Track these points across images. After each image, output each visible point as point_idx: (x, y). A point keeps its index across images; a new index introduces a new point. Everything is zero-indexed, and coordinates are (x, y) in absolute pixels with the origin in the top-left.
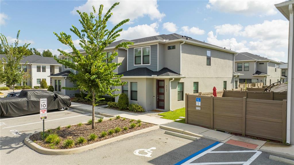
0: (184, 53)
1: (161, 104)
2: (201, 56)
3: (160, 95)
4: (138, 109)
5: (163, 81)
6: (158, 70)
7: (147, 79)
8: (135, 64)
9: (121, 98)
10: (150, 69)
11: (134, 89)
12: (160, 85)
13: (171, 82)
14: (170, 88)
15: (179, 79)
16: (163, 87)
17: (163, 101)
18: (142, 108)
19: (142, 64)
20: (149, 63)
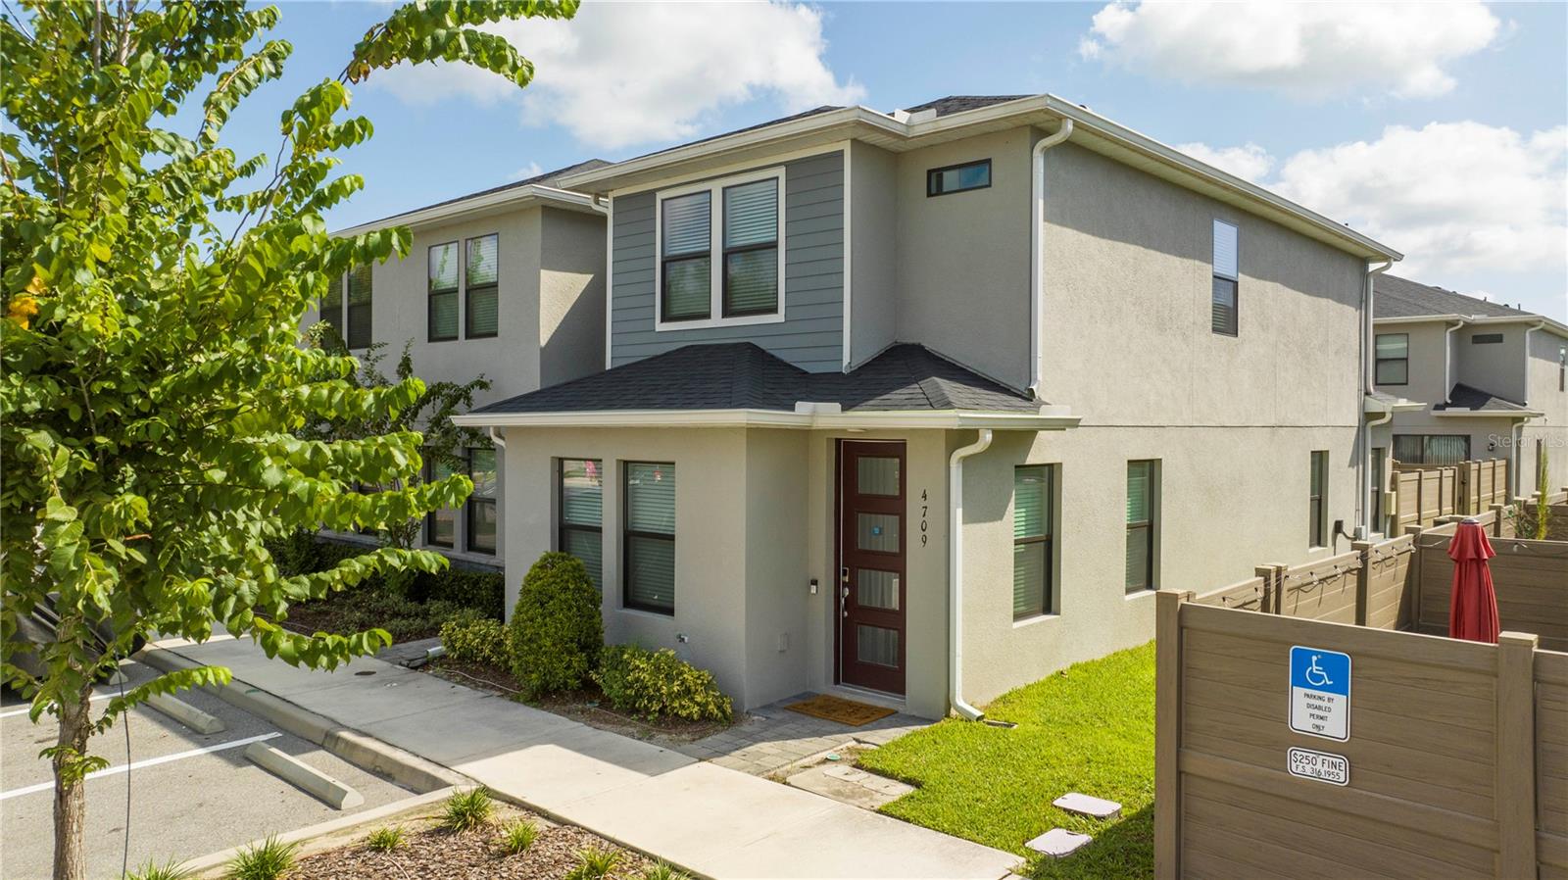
0: (1062, 224)
1: (872, 643)
2: (1175, 261)
3: (864, 575)
4: (678, 695)
5: (894, 449)
6: (846, 361)
7: (754, 433)
8: (663, 320)
9: (537, 596)
10: (777, 354)
11: (648, 519)
12: (863, 488)
13: (965, 460)
14: (958, 514)
15: (1023, 437)
16: (896, 505)
17: (896, 620)
18: (708, 686)
19: (717, 320)
20: (774, 310)
